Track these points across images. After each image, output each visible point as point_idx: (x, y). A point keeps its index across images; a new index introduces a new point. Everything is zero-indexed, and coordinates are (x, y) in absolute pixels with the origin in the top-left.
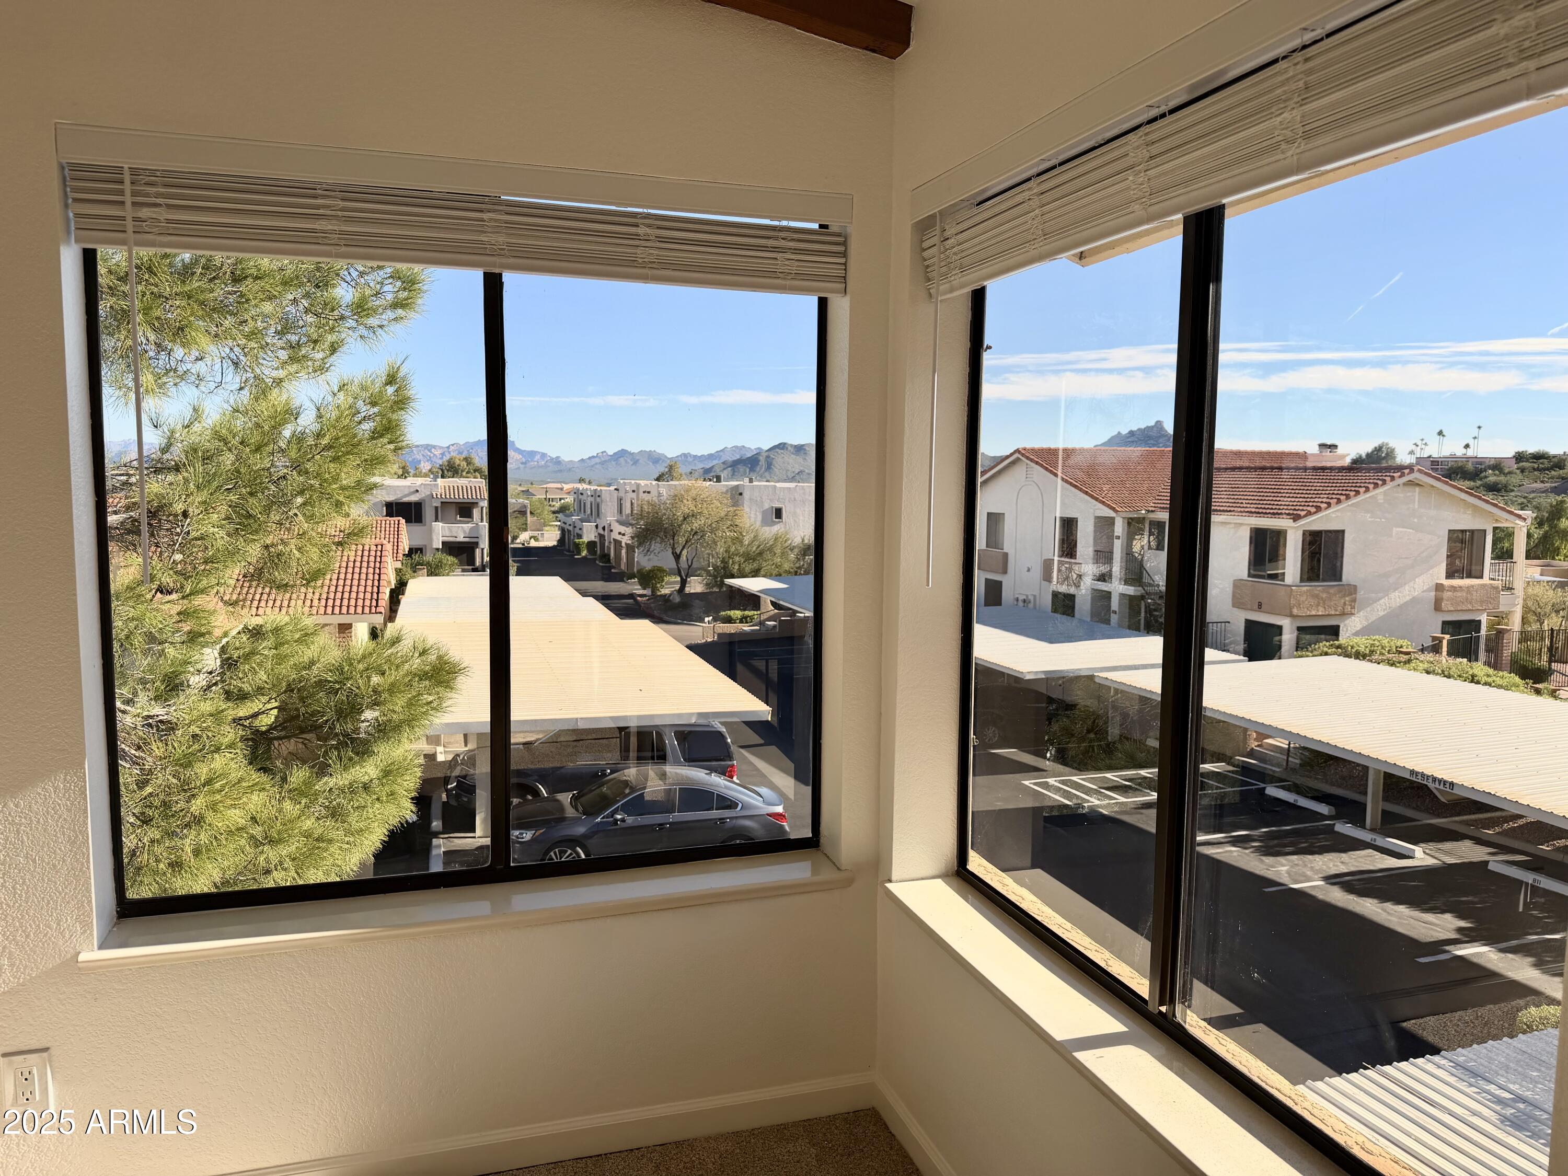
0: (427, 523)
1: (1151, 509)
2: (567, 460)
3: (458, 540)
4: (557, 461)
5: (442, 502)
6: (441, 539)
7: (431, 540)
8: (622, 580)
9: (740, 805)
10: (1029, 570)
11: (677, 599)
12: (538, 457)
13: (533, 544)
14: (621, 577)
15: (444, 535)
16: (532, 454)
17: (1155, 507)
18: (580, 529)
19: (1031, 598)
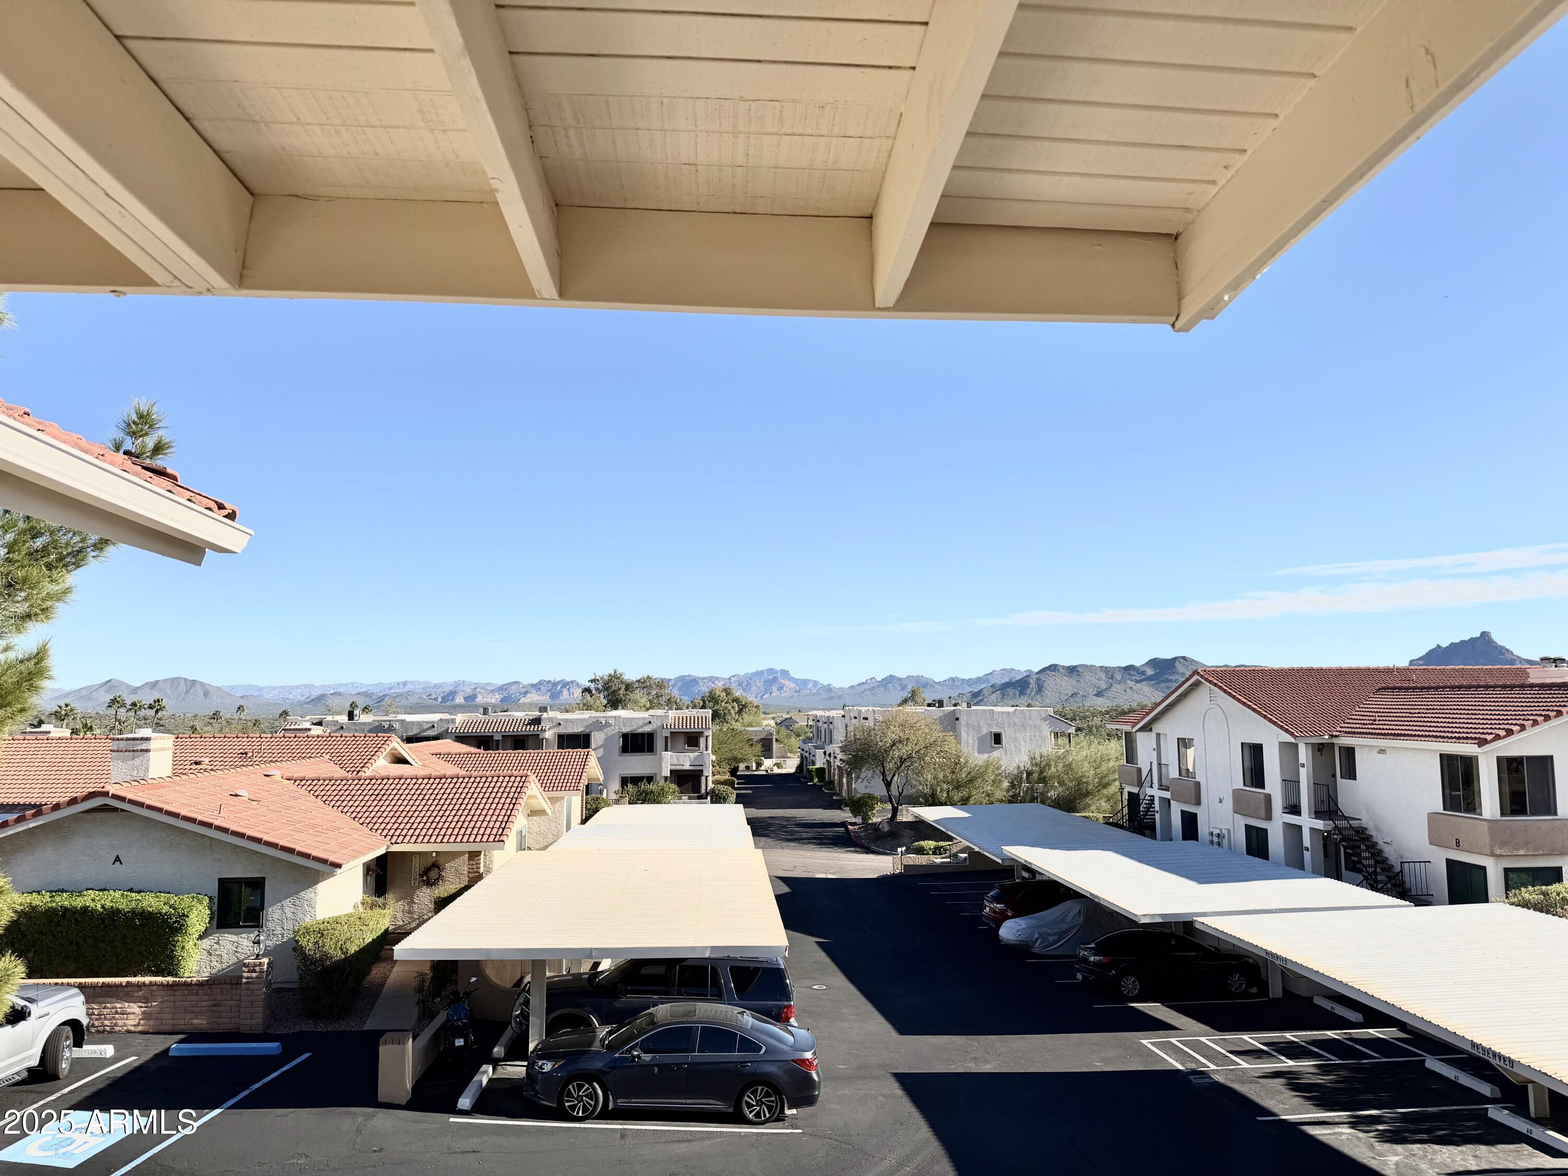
0: (658, 752)
1: (1335, 733)
2: (837, 686)
3: (684, 768)
4: (829, 689)
5: (671, 732)
6: (669, 768)
7: (660, 768)
8: (840, 808)
9: (764, 1049)
10: (1221, 801)
11: (886, 828)
12: (810, 686)
13: (776, 771)
14: (837, 805)
15: (673, 763)
16: (805, 682)
17: (1340, 731)
18: (814, 756)
19: (1225, 832)
